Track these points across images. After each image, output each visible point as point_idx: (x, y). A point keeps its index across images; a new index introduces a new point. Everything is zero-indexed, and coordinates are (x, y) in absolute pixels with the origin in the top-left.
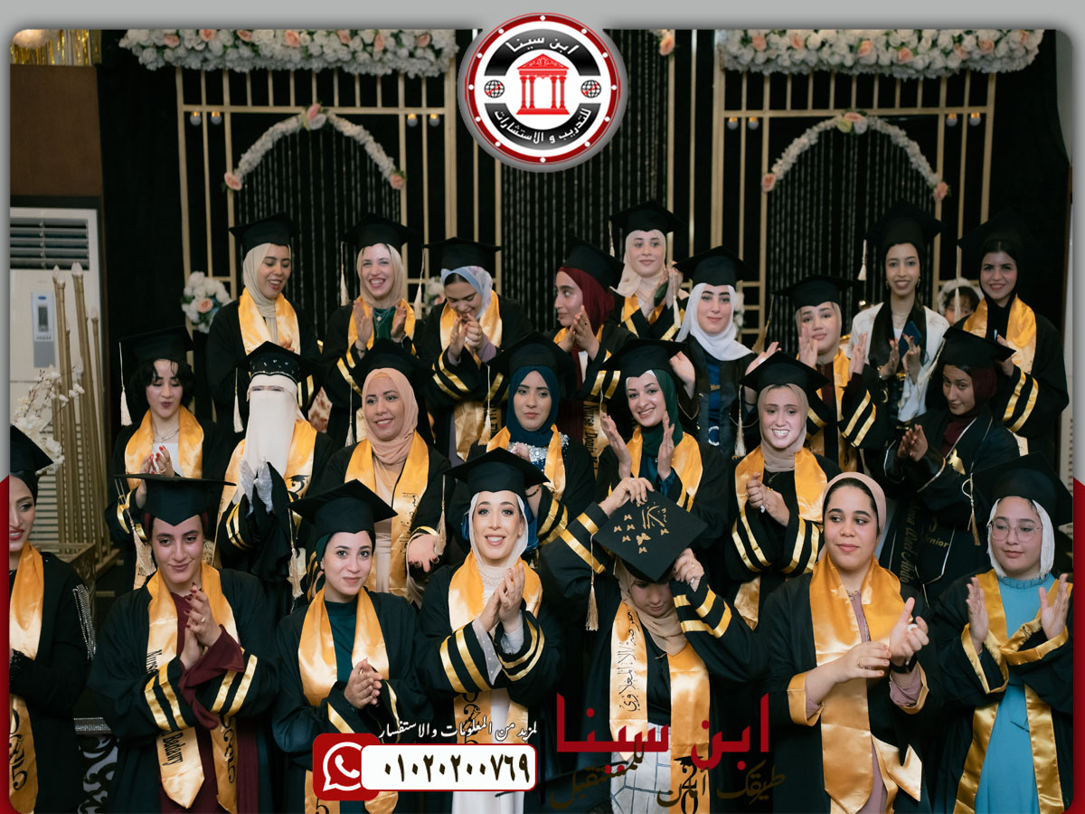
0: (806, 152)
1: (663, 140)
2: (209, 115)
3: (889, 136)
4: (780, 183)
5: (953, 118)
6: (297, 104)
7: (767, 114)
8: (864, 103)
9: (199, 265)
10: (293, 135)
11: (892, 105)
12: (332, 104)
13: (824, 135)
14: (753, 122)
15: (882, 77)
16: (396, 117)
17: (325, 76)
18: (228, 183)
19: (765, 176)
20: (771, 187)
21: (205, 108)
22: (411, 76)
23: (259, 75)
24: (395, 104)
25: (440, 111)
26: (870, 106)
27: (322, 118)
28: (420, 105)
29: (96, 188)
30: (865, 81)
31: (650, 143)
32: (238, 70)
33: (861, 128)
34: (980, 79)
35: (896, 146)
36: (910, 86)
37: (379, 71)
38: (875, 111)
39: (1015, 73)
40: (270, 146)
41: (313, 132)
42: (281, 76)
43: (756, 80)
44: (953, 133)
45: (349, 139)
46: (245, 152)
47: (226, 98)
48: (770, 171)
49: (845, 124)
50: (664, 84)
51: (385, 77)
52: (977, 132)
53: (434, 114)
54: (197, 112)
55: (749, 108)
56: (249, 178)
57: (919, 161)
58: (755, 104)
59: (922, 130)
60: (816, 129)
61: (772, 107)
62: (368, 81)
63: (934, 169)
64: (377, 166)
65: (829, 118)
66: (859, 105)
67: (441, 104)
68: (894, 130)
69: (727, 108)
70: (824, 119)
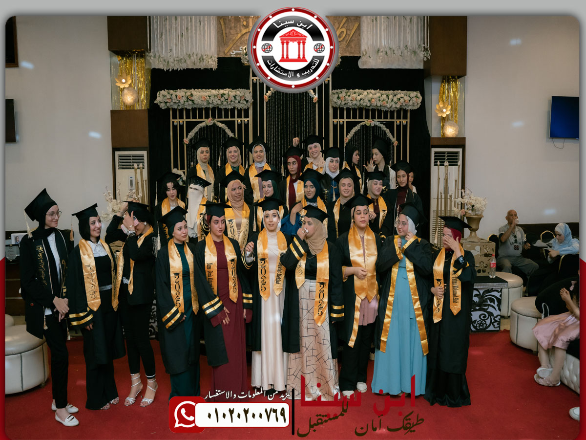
0: (357, 131)
1: (315, 127)
2: (179, 122)
3: (381, 127)
4: (350, 141)
5: (398, 122)
6: (205, 118)
7: (345, 120)
8: (373, 118)
9: (176, 166)
10: (204, 127)
11: (381, 119)
12: (216, 118)
13: (362, 126)
14: (341, 123)
15: (378, 109)
16: (235, 121)
17: (214, 109)
18: (185, 142)
19: (345, 138)
20: (347, 141)
21: (178, 120)
22: (239, 108)
23: (194, 110)
24: (235, 118)
25: (248, 119)
26: (375, 119)
27: (213, 122)
28: (242, 118)
29: (147, 144)
30: (373, 111)
32: (188, 108)
33: (372, 125)
34: (405, 111)
35: (383, 130)
36: (386, 112)
37: (230, 107)
38: (377, 120)
39: (415, 110)
40: (197, 130)
41: (210, 126)
42: (201, 110)
43: (342, 110)
44: (399, 127)
45: (220, 128)
46: (190, 133)
47: (185, 117)
48: (347, 137)
49: (368, 123)
50: (315, 111)
51: (231, 109)
52: (405, 127)
53: (246, 120)
54: (176, 122)
55: (340, 118)
56: (191, 140)
57: (389, 135)
58: (342, 117)
59: (390, 126)
60: (360, 125)
61: (347, 118)
62: (226, 110)
63: (394, 137)
65: (364, 122)
66: (371, 118)
67: (248, 117)
68: (382, 126)
69: (333, 118)
70: (362, 122)
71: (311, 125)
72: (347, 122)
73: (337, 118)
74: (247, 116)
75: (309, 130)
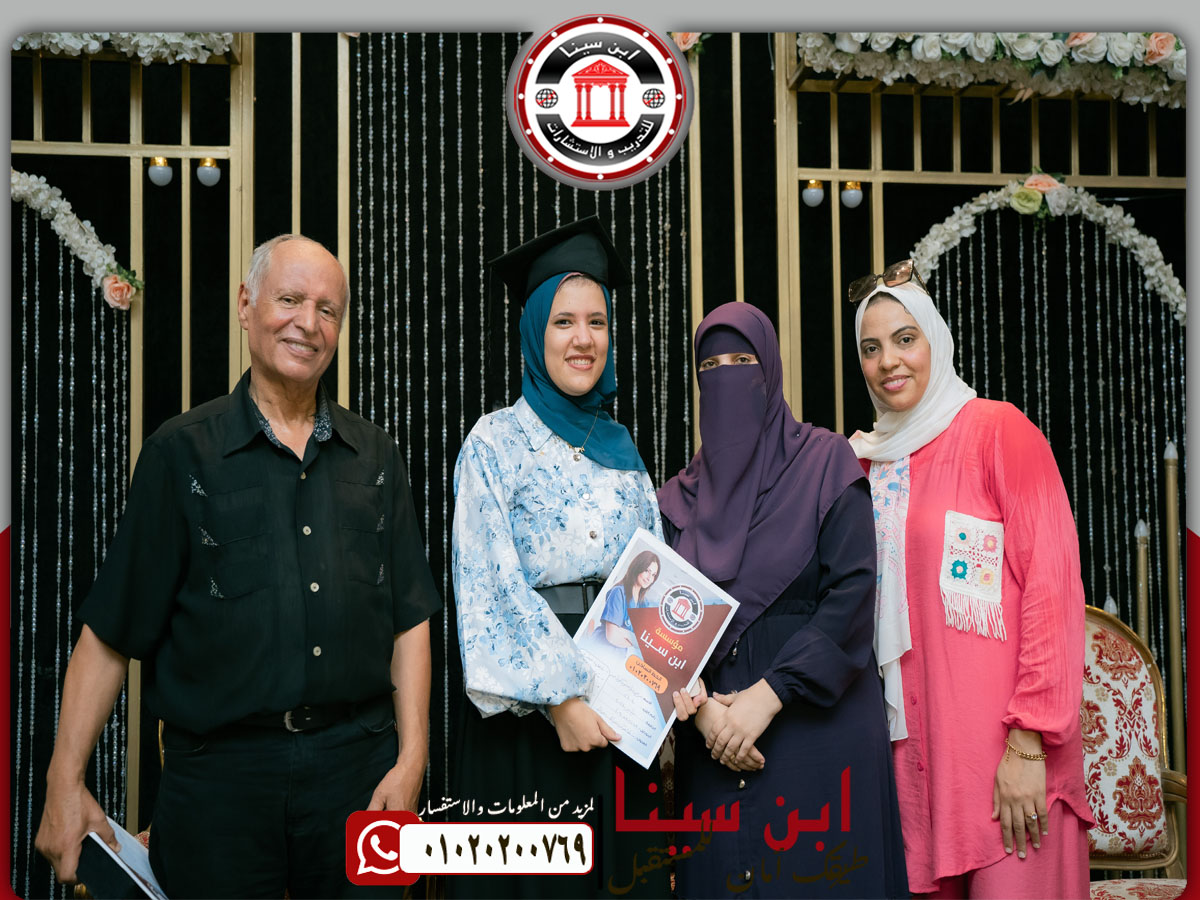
0: (953, 251)
1: (680, 222)
3: (1102, 228)
7: (879, 176)
8: (1055, 165)
11: (1104, 170)
13: (985, 219)
14: (853, 193)
15: (1102, 98)
16: (126, 161)
24: (124, 138)
25: (220, 152)
26: (1069, 170)
28: (177, 141)
31: (655, 227)
33: (1056, 208)
35: (1117, 246)
38: (1077, 178)
49: (1026, 198)
53: (209, 154)
55: (842, 166)
57: (1160, 275)
58: (855, 158)
60: (974, 208)
61: (886, 166)
64: (80, 263)
65: (997, 188)
66: (1045, 168)
67: (224, 140)
68: (1113, 215)
69: (803, 162)
70: (986, 189)
71: (654, 205)
72: (887, 187)
73: (827, 165)
74: (214, 131)
75: (641, 240)
